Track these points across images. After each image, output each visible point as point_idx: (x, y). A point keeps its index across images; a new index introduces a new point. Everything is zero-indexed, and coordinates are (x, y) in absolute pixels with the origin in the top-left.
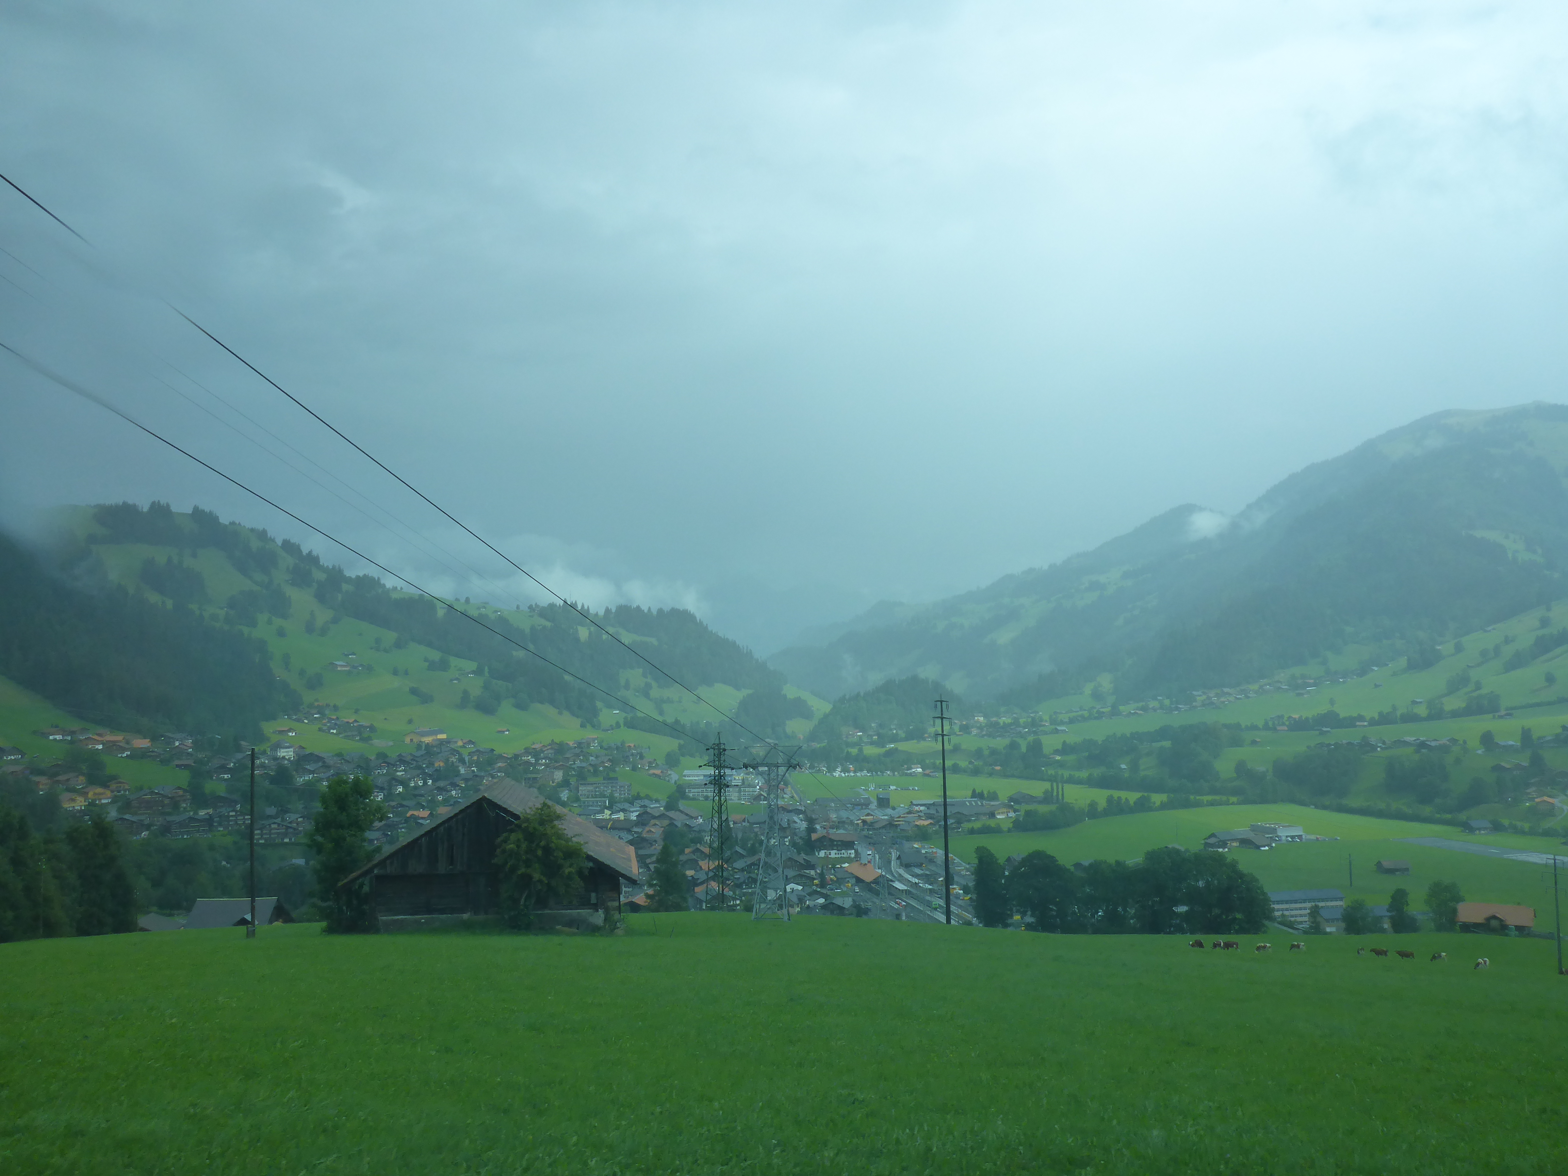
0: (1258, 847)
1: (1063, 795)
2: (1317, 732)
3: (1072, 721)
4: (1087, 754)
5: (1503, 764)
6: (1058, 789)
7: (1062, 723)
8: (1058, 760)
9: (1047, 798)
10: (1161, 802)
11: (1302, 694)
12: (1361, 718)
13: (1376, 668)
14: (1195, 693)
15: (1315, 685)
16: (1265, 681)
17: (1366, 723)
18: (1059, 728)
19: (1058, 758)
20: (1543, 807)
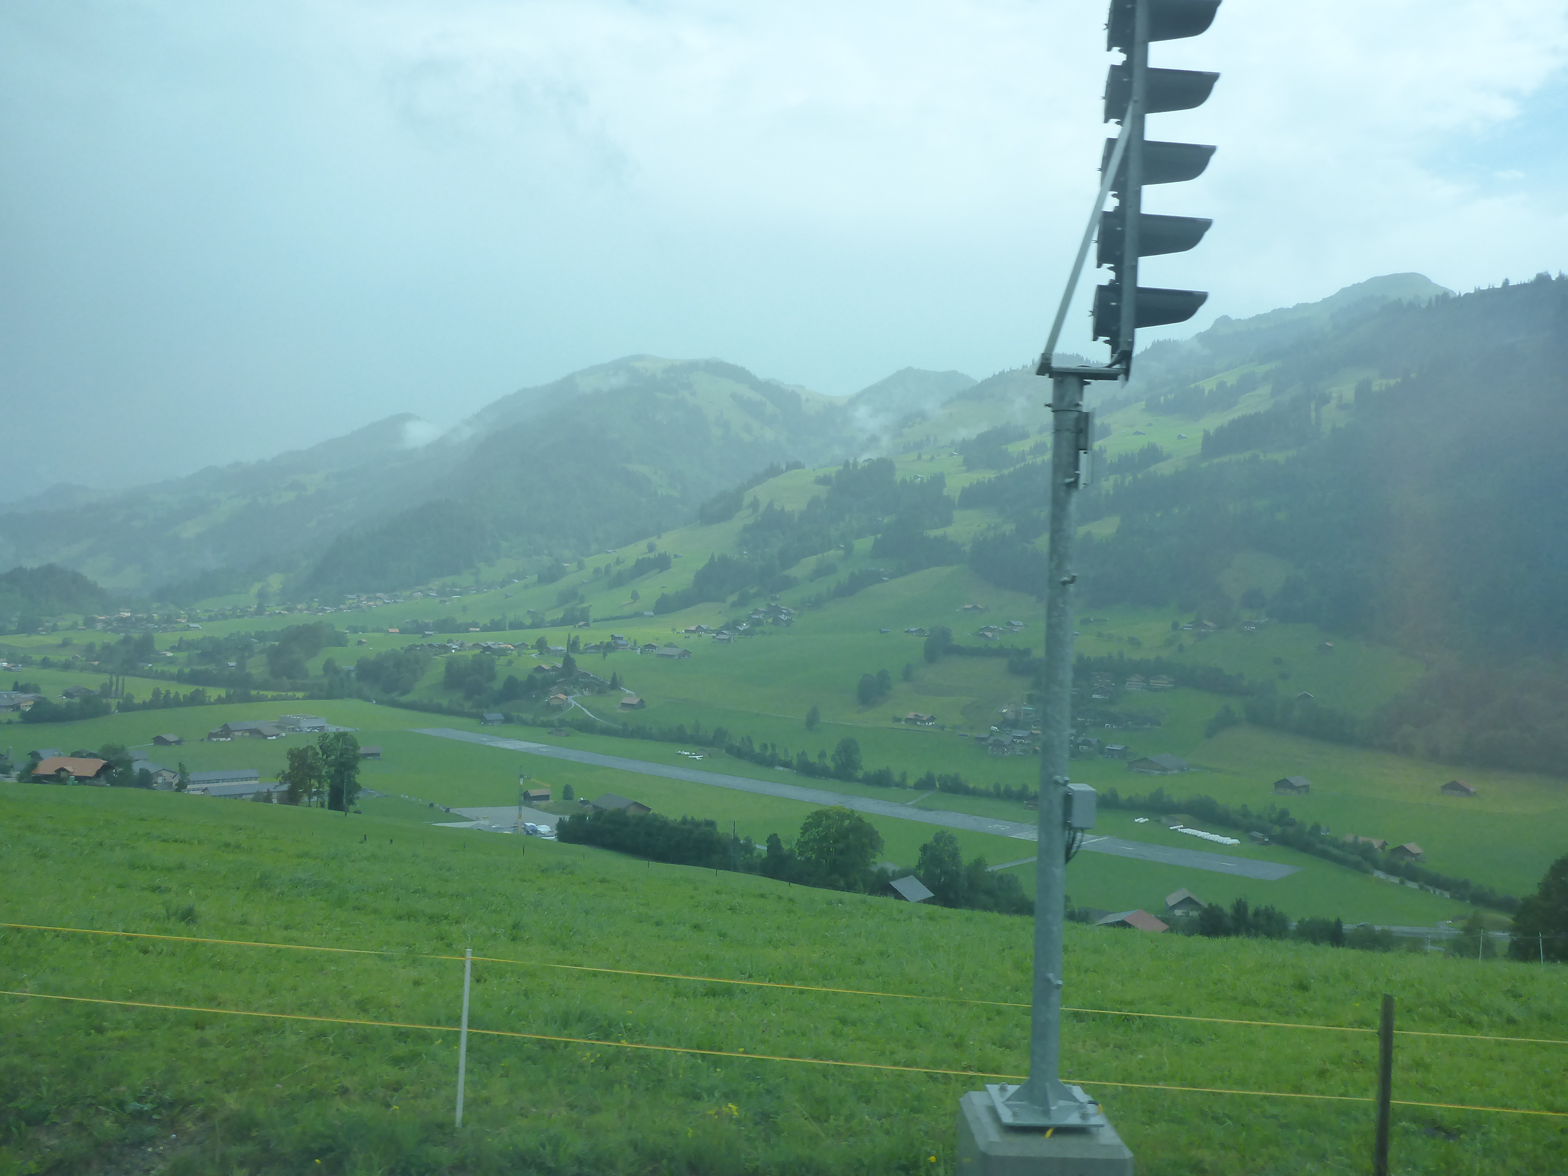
0: (265, 737)
2: (421, 635)
3: (211, 619)
4: (201, 651)
5: (544, 666)
7: (200, 620)
9: (105, 692)
10: (219, 697)
11: (445, 601)
12: (475, 625)
13: (516, 581)
14: (349, 596)
15: (460, 594)
16: (420, 588)
17: (478, 629)
18: (191, 625)
19: (169, 654)
20: (555, 702)
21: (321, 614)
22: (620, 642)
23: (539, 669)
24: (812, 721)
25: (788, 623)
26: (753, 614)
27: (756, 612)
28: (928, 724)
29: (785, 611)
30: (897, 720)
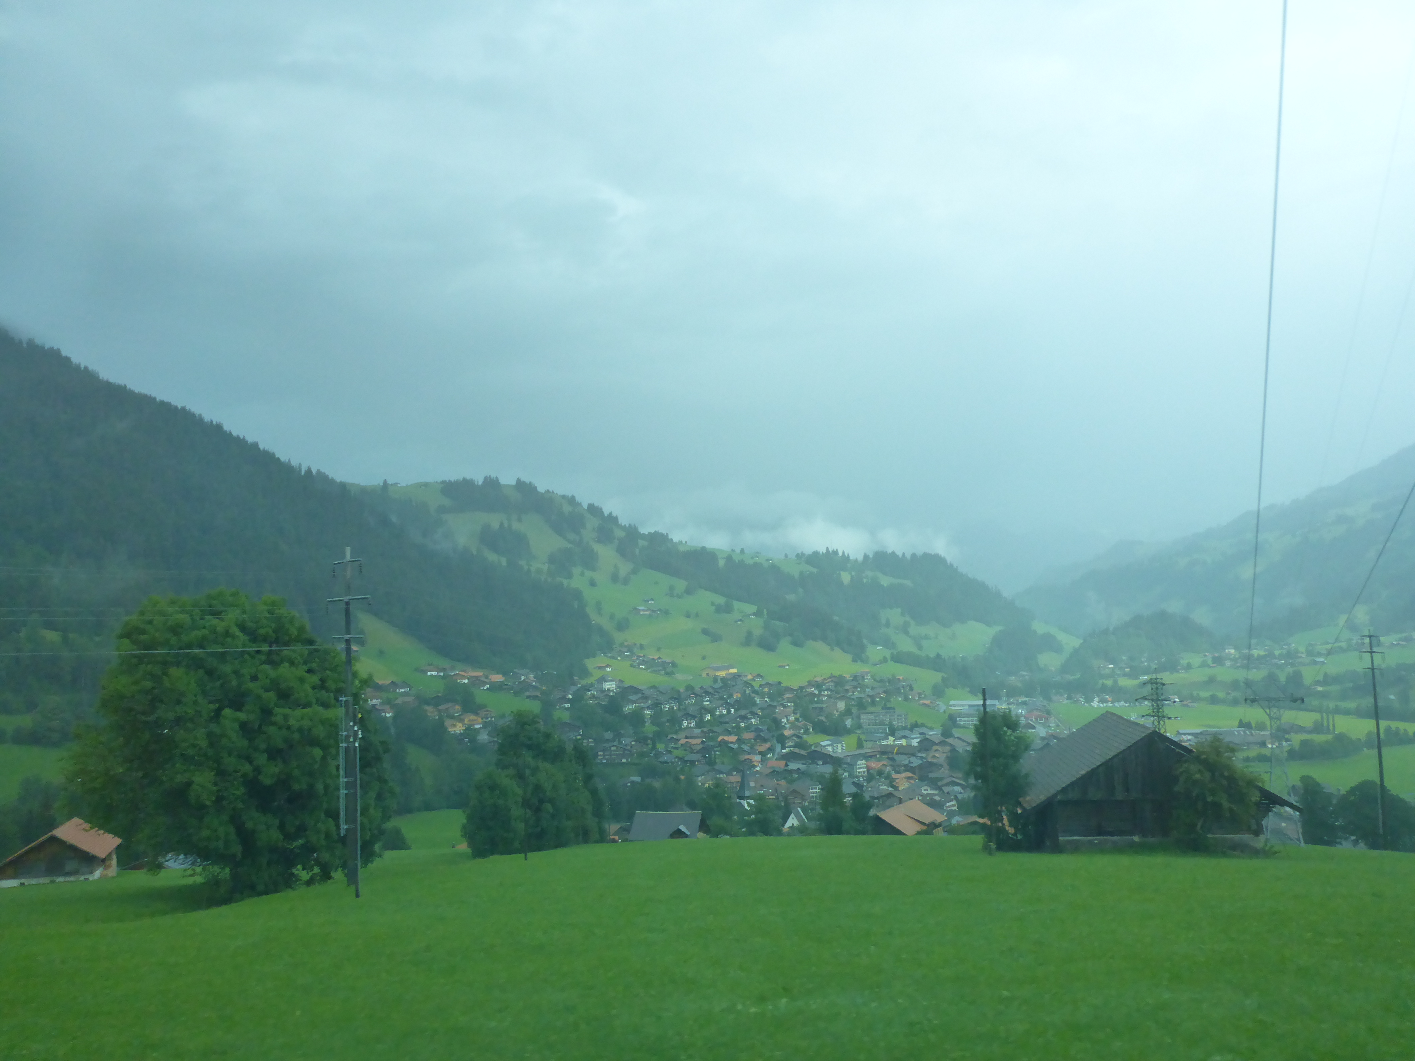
1: (1334, 725)
3: (1329, 653)
4: (1351, 685)
6: (1328, 719)
7: (1319, 654)
8: (1320, 692)
9: (1318, 728)
18: (1318, 659)
19: (1320, 689)
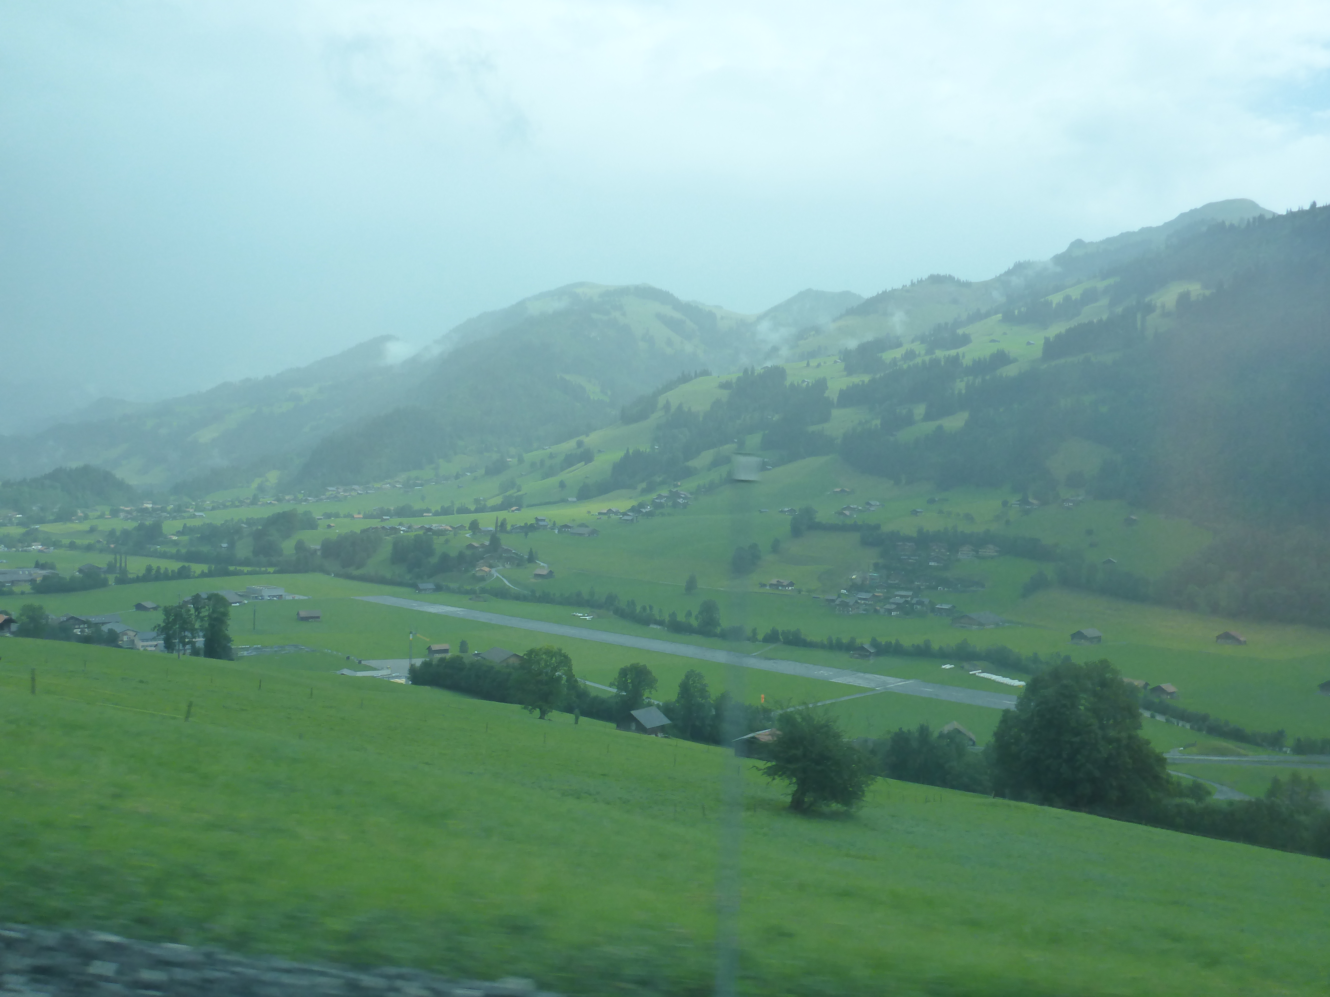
1: (126, 566)
3: (213, 509)
4: (199, 535)
5: (474, 544)
7: (205, 510)
8: (175, 540)
9: (111, 569)
10: (203, 572)
11: (408, 492)
12: (428, 511)
15: (422, 485)
20: (479, 574)
21: (305, 503)
22: (541, 523)
23: (470, 546)
24: (691, 586)
25: (685, 506)
26: (657, 499)
27: (660, 497)
28: (788, 588)
29: (683, 496)
30: (764, 585)
